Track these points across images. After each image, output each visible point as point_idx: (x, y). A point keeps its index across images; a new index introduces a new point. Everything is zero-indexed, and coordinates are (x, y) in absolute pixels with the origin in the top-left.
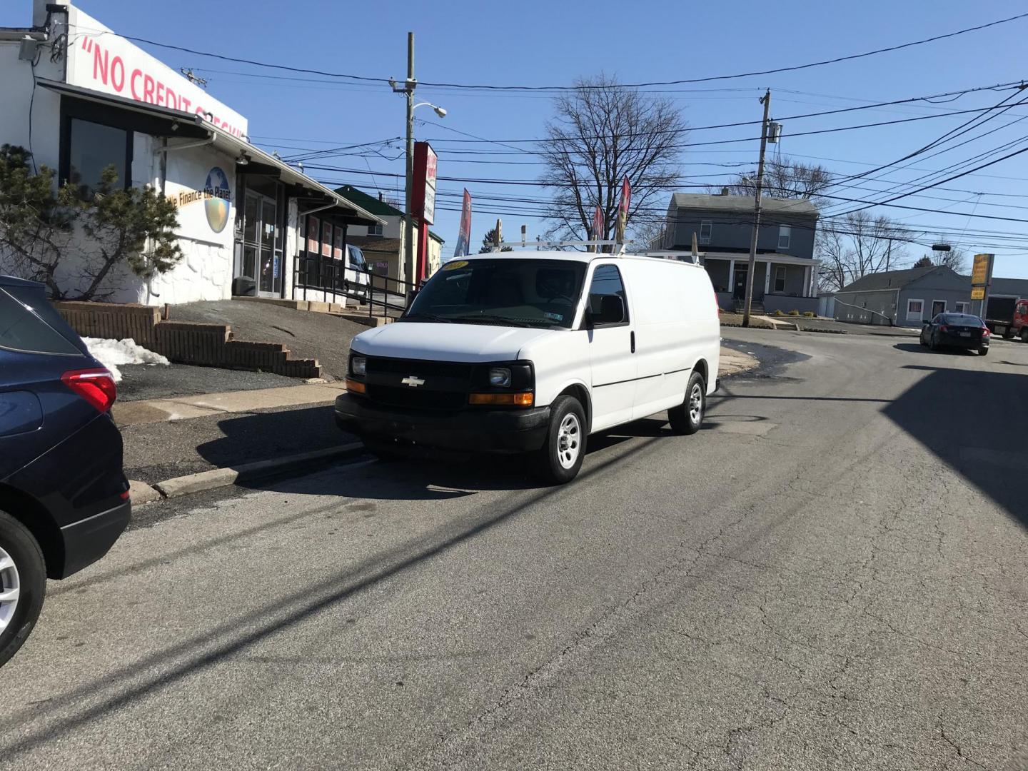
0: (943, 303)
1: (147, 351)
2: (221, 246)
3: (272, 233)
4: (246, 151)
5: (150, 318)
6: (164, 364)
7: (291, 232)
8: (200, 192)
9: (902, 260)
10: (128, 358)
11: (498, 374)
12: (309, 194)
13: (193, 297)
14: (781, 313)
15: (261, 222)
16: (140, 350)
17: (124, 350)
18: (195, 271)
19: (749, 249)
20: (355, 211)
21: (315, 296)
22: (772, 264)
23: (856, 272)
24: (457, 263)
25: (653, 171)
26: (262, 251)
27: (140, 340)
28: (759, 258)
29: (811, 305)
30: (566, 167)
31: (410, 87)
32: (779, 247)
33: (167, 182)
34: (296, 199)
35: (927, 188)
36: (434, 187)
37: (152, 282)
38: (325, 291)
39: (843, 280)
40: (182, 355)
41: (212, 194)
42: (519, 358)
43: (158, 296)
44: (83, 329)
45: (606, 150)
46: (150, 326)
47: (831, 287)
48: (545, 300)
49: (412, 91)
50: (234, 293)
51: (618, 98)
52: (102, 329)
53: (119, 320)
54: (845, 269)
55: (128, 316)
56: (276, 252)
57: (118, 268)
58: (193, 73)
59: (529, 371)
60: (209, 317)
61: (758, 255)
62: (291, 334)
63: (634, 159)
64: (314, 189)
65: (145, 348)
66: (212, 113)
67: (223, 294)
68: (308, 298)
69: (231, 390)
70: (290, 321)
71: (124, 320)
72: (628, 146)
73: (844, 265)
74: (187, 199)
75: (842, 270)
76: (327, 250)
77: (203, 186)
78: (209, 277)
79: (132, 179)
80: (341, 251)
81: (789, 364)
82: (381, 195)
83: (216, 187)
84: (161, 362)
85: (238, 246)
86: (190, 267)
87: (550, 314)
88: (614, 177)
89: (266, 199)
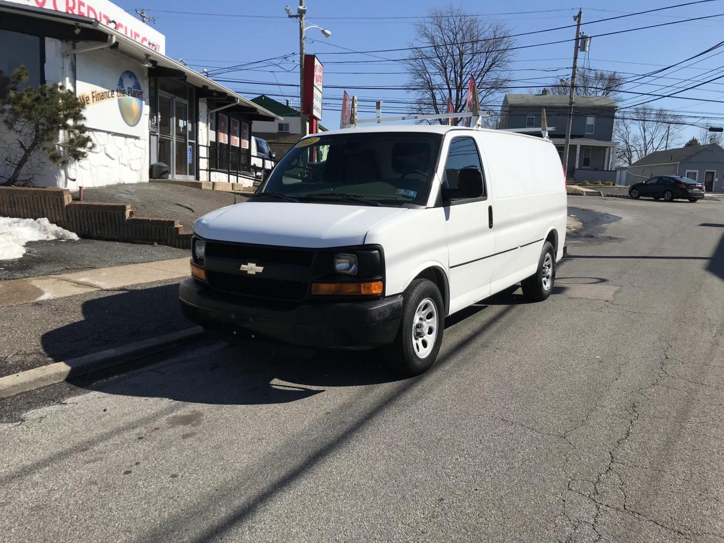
0: (713, 173)
1: (60, 229)
2: (137, 138)
3: (185, 128)
4: (149, 56)
5: (61, 199)
6: (74, 240)
7: (202, 126)
8: (113, 91)
9: (676, 141)
10: (42, 235)
11: (343, 261)
12: (214, 94)
13: (113, 181)
14: (588, 183)
15: (175, 118)
16: (54, 227)
17: (38, 228)
18: (112, 159)
19: (565, 135)
20: (255, 109)
21: (220, 178)
22: (581, 146)
23: (641, 151)
24: (309, 140)
25: (491, 77)
26: (177, 142)
27: (54, 220)
28: (572, 142)
29: (610, 176)
30: (424, 76)
31: (301, 13)
32: (586, 133)
33: (78, 82)
34: (205, 99)
35: (705, 83)
36: (321, 91)
37: (69, 169)
38: (229, 174)
39: (631, 157)
40: (91, 232)
41: (124, 93)
42: (366, 243)
43: (74, 180)
44: (6, 211)
45: (454, 63)
46: (62, 208)
47: (622, 162)
48: (399, 176)
49: (302, 16)
50: (151, 176)
51: (463, 23)
52: (21, 210)
53: (35, 202)
54: (633, 149)
55: (42, 198)
56: (189, 142)
57: (34, 156)
58: (144, 13)
59: (378, 256)
60: (120, 197)
61: (572, 140)
62: (191, 210)
63: (475, 69)
64: (219, 90)
65: (58, 226)
66: (116, 21)
67: (141, 177)
68: (213, 180)
69: (122, 264)
70: (193, 199)
71: (39, 201)
72: (471, 60)
73: (632, 146)
74: (100, 97)
75: (630, 150)
76: (236, 141)
77: (116, 87)
78: (126, 164)
79: (46, 79)
80: (248, 142)
81: (606, 225)
82: (287, 101)
83: (129, 88)
84: (71, 238)
85: (154, 139)
86: (107, 155)
87: (403, 190)
88: (461, 83)
89: (178, 99)
